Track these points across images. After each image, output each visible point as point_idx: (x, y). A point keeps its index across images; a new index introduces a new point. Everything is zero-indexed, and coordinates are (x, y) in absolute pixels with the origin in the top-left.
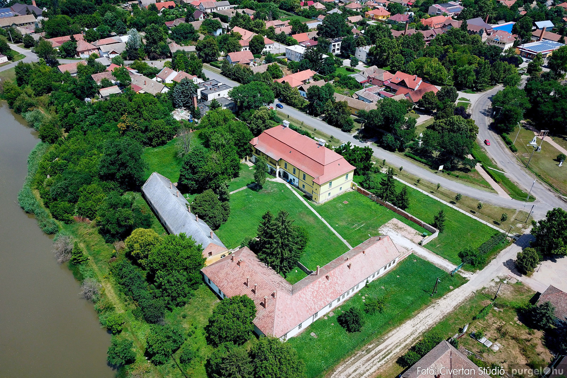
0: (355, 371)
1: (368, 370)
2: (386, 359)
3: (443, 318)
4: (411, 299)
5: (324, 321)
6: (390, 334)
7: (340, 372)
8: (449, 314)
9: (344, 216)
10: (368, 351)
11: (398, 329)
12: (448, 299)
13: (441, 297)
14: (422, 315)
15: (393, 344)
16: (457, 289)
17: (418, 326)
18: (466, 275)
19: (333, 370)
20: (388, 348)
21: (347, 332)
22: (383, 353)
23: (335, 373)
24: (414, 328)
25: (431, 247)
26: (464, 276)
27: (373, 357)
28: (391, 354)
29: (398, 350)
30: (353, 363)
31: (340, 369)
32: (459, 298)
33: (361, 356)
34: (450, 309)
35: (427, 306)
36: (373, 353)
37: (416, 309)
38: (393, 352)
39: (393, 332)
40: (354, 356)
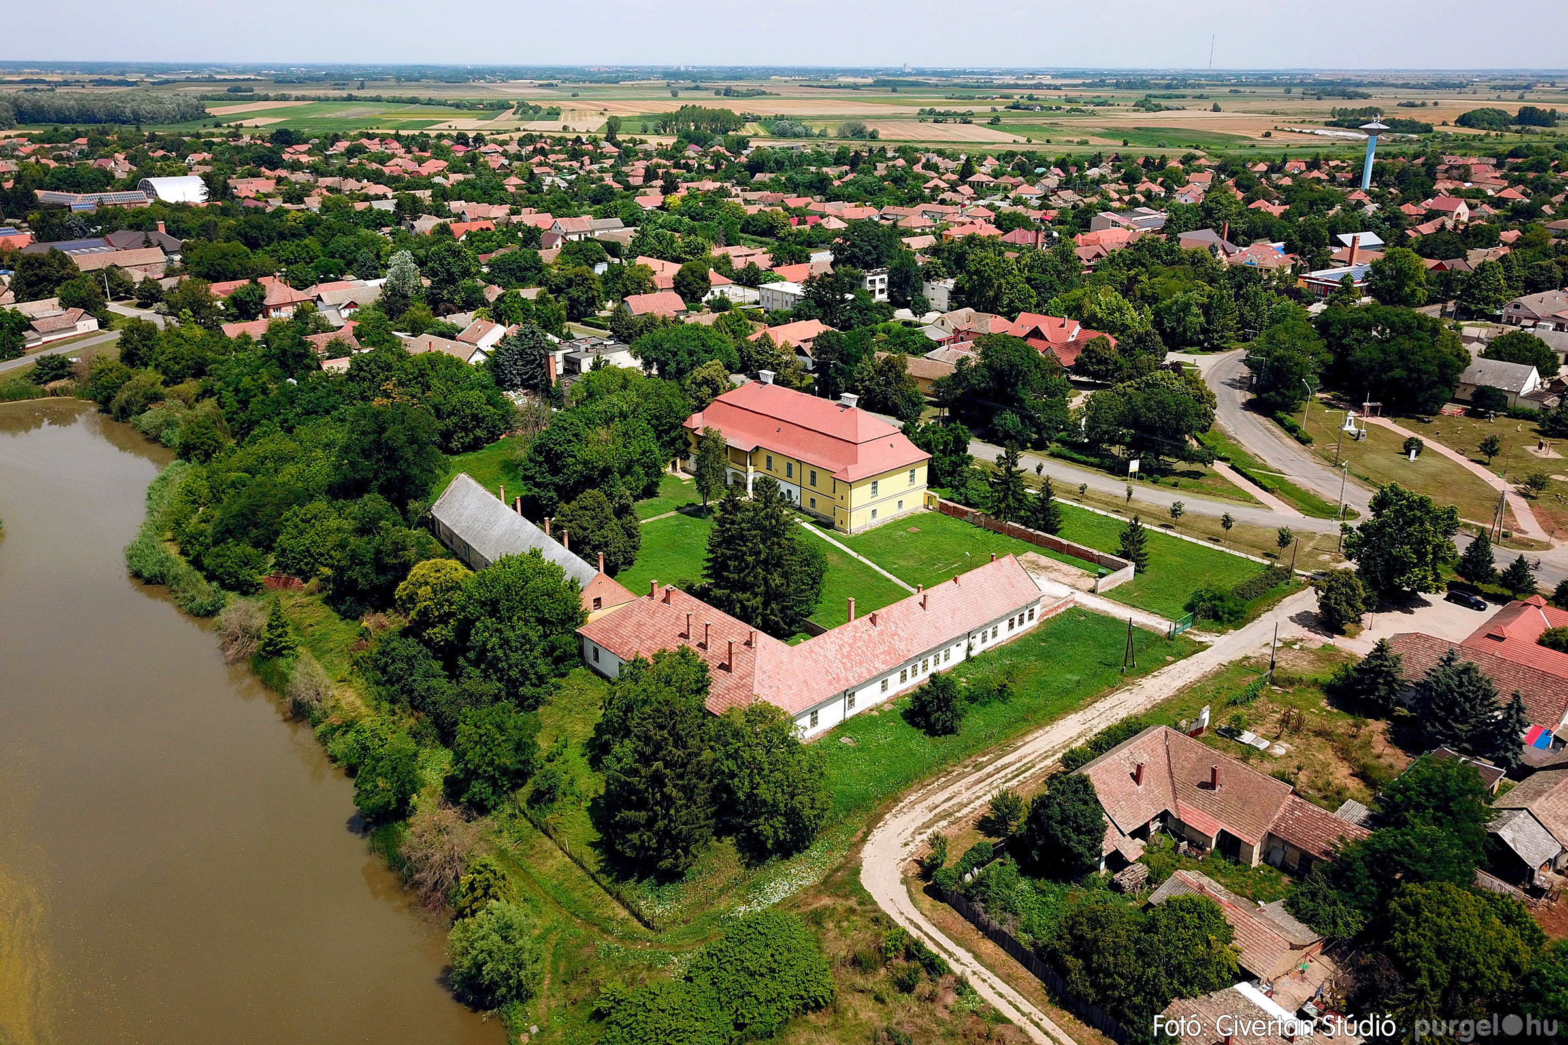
0: (949, 799)
1: (978, 798)
2: (1021, 777)
3: (1153, 707)
4: (1076, 678)
5: (872, 717)
6: (1029, 738)
7: (913, 804)
8: (1168, 700)
9: (912, 551)
10: (978, 767)
11: (1048, 728)
12: (1164, 676)
13: (1147, 674)
14: (1100, 706)
15: (1036, 754)
16: (1182, 662)
17: (1094, 722)
18: (1205, 638)
19: (897, 800)
20: (1025, 761)
21: (927, 737)
22: (1014, 768)
23: (901, 804)
24: (1086, 726)
25: (1119, 595)
26: (1198, 639)
27: (989, 775)
28: (1033, 770)
29: (1049, 762)
30: (943, 788)
31: (913, 798)
32: (1188, 675)
33: (962, 776)
34: (1168, 693)
35: (1113, 689)
36: (990, 769)
37: (1088, 695)
38: (1038, 767)
39: (1035, 735)
40: (945, 776)
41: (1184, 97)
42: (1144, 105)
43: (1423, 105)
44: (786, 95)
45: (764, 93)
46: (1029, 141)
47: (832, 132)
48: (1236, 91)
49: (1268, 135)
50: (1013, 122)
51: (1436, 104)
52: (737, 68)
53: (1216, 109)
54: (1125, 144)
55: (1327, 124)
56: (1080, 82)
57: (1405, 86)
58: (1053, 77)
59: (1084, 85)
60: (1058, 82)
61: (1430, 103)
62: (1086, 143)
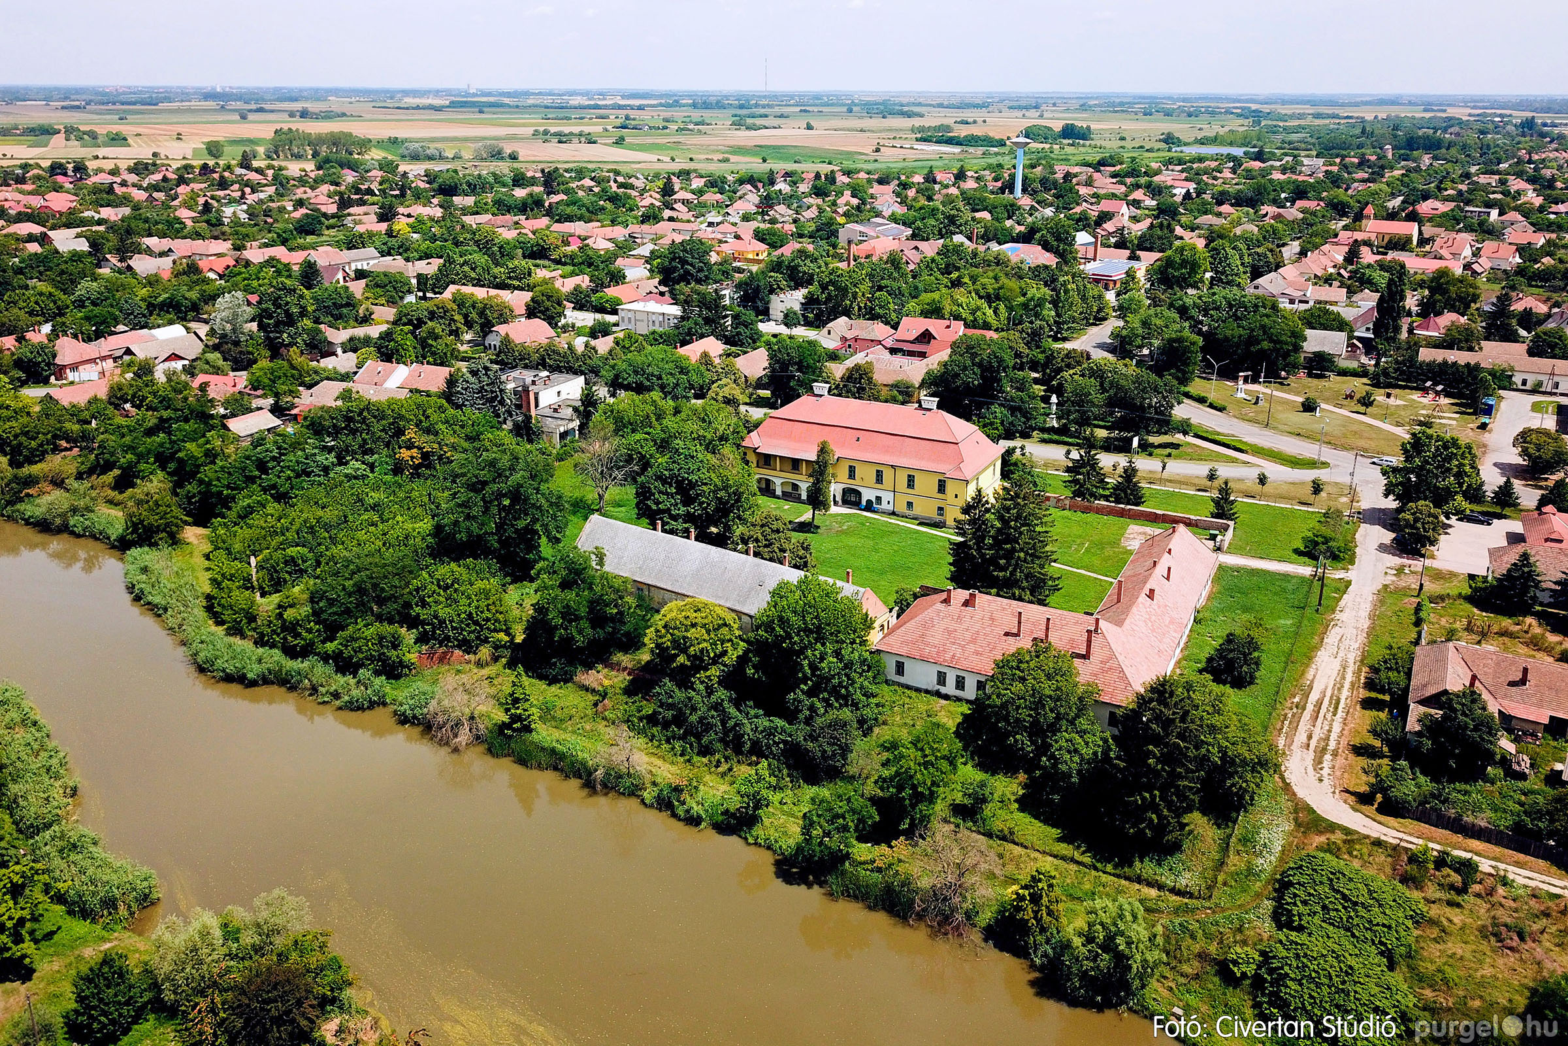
0: (1309, 736)
2: (1340, 709)
3: (1368, 634)
4: (1289, 622)
6: (1309, 677)
8: (1371, 628)
10: (1300, 707)
11: (1314, 666)
12: (1347, 611)
13: (1333, 610)
14: (1329, 641)
15: (1329, 688)
16: (1347, 597)
17: (1341, 655)
18: (1338, 575)
20: (1328, 695)
21: (1237, 690)
22: (1326, 702)
24: (1339, 659)
25: (1242, 549)
26: (1336, 577)
27: (1316, 712)
28: (1343, 701)
29: (1345, 693)
30: (1294, 729)
31: (1281, 742)
32: (1362, 606)
33: (1296, 717)
34: (1365, 622)
36: (1310, 707)
38: (1343, 697)
39: (1311, 674)
40: (1284, 720)
41: (766, 116)
42: (739, 123)
43: (975, 122)
44: (369, 116)
45: (344, 115)
46: (673, 160)
47: (467, 155)
48: (805, 111)
49: (878, 150)
50: (637, 142)
51: (984, 121)
52: (281, 89)
53: (809, 127)
54: (764, 161)
55: (917, 140)
56: (655, 102)
57: (941, 106)
58: (623, 97)
59: (661, 105)
60: (637, 102)
61: (980, 120)
62: (726, 160)
